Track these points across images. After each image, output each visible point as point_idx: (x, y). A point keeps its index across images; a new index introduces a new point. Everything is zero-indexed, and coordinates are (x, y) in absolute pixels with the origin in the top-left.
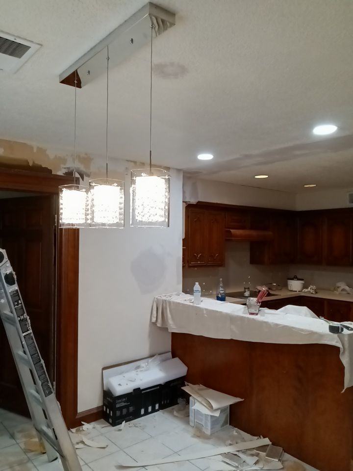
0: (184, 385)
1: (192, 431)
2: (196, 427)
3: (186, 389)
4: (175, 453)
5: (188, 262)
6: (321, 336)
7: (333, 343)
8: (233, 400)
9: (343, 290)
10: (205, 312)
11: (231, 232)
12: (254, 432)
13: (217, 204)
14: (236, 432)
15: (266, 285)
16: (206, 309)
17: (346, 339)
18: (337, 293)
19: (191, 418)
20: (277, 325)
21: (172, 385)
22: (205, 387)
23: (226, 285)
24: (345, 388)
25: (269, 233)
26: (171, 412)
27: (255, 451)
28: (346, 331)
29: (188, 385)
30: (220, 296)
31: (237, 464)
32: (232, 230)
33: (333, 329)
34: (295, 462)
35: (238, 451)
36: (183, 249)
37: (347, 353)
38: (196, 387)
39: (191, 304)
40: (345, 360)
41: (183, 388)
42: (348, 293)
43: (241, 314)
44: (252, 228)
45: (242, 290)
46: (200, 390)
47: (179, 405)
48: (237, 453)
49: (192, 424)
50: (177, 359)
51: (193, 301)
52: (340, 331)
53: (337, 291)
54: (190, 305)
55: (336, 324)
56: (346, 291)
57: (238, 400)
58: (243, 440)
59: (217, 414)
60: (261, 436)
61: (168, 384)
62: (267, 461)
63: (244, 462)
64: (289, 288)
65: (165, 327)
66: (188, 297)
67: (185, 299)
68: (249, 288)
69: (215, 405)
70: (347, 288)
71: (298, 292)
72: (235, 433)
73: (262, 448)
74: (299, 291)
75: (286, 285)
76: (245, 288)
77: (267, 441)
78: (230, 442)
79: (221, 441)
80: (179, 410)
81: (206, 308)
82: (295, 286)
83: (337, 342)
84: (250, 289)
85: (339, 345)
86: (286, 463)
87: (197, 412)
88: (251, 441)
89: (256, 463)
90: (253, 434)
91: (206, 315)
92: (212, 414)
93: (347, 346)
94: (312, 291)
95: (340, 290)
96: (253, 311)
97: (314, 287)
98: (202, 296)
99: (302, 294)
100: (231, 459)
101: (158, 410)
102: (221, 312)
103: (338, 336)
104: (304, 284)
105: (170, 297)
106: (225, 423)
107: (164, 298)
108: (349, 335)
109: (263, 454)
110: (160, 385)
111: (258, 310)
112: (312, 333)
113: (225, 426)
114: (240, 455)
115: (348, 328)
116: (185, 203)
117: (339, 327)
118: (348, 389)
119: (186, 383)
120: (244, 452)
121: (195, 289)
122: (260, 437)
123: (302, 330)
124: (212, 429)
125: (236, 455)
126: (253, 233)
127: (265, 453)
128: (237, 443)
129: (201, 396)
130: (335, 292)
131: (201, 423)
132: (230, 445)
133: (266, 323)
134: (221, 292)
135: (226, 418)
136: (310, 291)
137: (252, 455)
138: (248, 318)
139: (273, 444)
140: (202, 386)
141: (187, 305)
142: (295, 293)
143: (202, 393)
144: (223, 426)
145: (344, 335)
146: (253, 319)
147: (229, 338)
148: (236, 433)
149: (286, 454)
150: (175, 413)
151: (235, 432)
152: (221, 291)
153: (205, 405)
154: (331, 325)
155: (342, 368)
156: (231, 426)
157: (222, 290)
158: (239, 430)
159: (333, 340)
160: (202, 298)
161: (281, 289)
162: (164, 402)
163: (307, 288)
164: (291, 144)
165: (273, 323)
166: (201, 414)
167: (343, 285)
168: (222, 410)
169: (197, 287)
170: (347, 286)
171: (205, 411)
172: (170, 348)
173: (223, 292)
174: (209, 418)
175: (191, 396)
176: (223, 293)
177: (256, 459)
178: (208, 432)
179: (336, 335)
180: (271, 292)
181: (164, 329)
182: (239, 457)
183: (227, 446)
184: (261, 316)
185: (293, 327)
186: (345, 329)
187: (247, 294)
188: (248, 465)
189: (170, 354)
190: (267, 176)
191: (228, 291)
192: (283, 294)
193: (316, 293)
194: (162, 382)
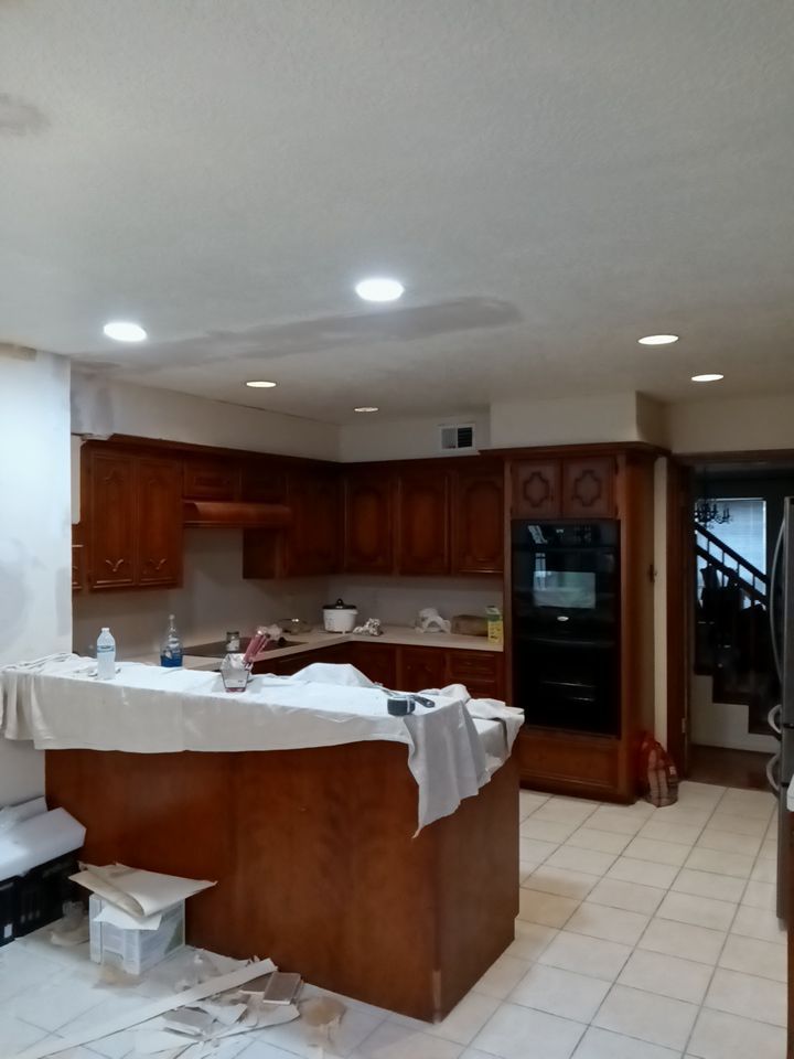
0: (76, 870)
1: (95, 973)
2: (106, 964)
3: (81, 879)
4: (51, 1033)
5: (89, 580)
6: (372, 723)
7: (395, 737)
8: (192, 887)
9: (433, 624)
10: (124, 695)
11: (195, 506)
12: (238, 950)
13: (160, 441)
14: (200, 958)
15: (278, 622)
16: (127, 689)
17: (420, 725)
18: (422, 631)
19: (95, 943)
20: (284, 709)
21: (46, 874)
22: (128, 868)
23: (185, 628)
24: (421, 826)
25: (283, 510)
26: (46, 939)
27: (241, 992)
28: (420, 709)
29: (86, 869)
30: (168, 655)
31: (198, 1030)
32: (197, 504)
33: (397, 708)
34: (325, 998)
35: (203, 1000)
36: (73, 549)
37: (422, 755)
38: (105, 870)
39: (91, 680)
40: (418, 769)
41: (73, 878)
42: (442, 631)
43: (207, 692)
44: (246, 499)
45: (223, 638)
46: (116, 875)
47: (65, 920)
48: (199, 1005)
49: (95, 957)
50: (60, 813)
51: (96, 671)
52: (408, 709)
53: (420, 626)
54: (88, 682)
55: (402, 695)
56: (438, 626)
57: (205, 885)
58: (216, 973)
59: (154, 925)
60: (256, 958)
61: (36, 873)
62: (265, 1009)
63: (215, 1020)
64: (327, 628)
65: (26, 738)
66: (86, 662)
67: (78, 669)
68: (237, 633)
69: (148, 906)
70: (439, 620)
71: (344, 634)
72: (198, 961)
73: (257, 983)
74: (347, 632)
75: (320, 621)
76: (229, 634)
77: (267, 966)
78: (184, 983)
79: (166, 983)
80: (66, 930)
81: (127, 685)
82: (339, 621)
83: (402, 734)
84: (241, 636)
85: (407, 739)
86: (306, 1006)
87: (107, 929)
88: (233, 971)
89: (241, 1019)
90: (237, 956)
91: (126, 703)
92: (143, 927)
93: (421, 740)
94: (372, 630)
95: (426, 624)
96: (234, 683)
97: (377, 622)
98: (118, 659)
99: (353, 638)
100: (184, 1020)
101: (11, 939)
102: (162, 692)
103: (405, 721)
104: (357, 616)
105: (40, 666)
106: (175, 942)
107: (24, 670)
108: (427, 717)
109: (258, 995)
110: (15, 879)
111: (245, 681)
112: (355, 720)
113: (176, 949)
114: (208, 1007)
115: (424, 702)
116: (78, 438)
117: (406, 702)
118: (426, 828)
119: (81, 865)
120: (216, 999)
121: (100, 642)
122: (253, 960)
123: (335, 715)
124: (142, 960)
125: (197, 1009)
126: (251, 510)
127: (261, 994)
128: (200, 982)
129: (117, 889)
130: (418, 629)
131: (118, 952)
132: (186, 988)
133: (261, 707)
134: (172, 646)
135: (178, 930)
136: (368, 632)
137: (234, 1002)
138: (223, 700)
139: (280, 970)
140: (120, 867)
141: (82, 682)
142: (340, 636)
143: (119, 882)
144: (170, 948)
145: (415, 716)
146: (234, 701)
147: (179, 748)
148: (200, 961)
149: (307, 984)
150: (55, 939)
151: (198, 957)
152: (172, 643)
153: (125, 907)
154: (392, 698)
155: (413, 787)
156: (189, 947)
157: (175, 642)
158: (207, 952)
159: (395, 731)
160: (119, 665)
161: (309, 631)
162: (27, 917)
163: (363, 624)
164: (313, 316)
165: (274, 706)
166: (118, 932)
167: (431, 615)
168: (166, 915)
169: (106, 637)
170: (440, 616)
171: (127, 922)
172: (41, 788)
173: (177, 645)
174: (136, 937)
175: (92, 893)
176: (176, 649)
177: (241, 1008)
178: (133, 968)
179: (400, 720)
180: (288, 638)
181: (24, 744)
182: (204, 1012)
183: (177, 993)
184: (254, 691)
185: (317, 712)
186: (418, 705)
187: (234, 645)
188: (224, 1025)
189: (42, 802)
190: (273, 385)
191: (188, 644)
192: (313, 641)
193: (381, 633)
194: (20, 871)
